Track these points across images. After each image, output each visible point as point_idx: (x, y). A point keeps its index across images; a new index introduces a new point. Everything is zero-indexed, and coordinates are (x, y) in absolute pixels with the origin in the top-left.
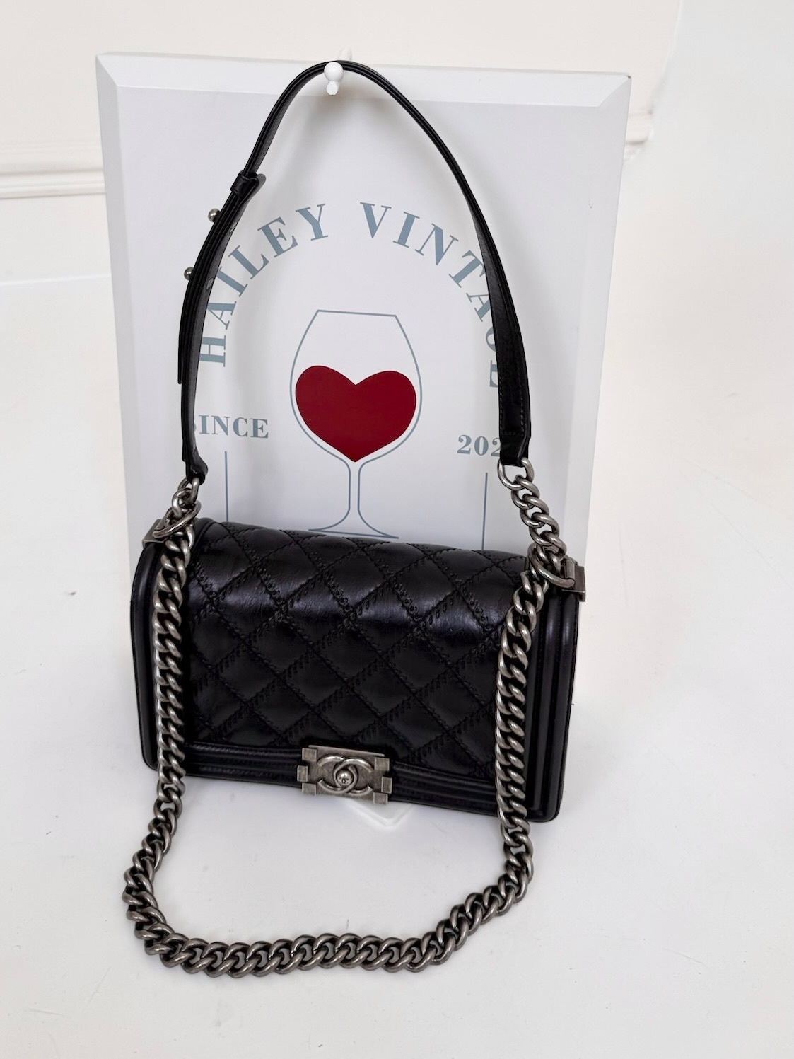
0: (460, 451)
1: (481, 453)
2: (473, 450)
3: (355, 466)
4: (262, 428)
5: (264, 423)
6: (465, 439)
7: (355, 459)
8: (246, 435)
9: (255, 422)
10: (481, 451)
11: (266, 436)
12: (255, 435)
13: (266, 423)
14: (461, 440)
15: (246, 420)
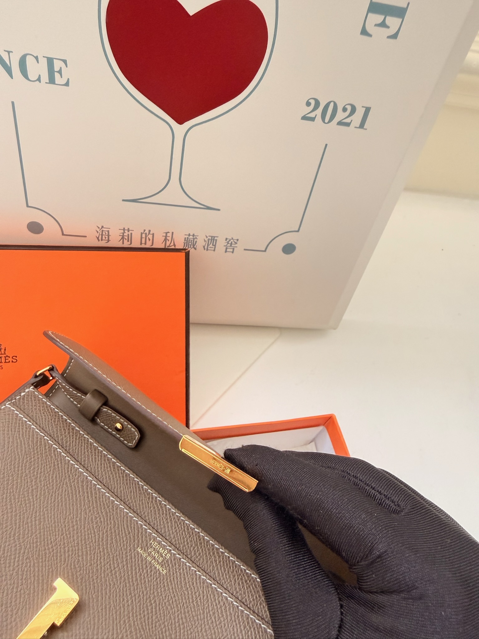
0: (304, 118)
1: (327, 120)
2: (319, 118)
3: (180, 129)
4: (60, 72)
5: (62, 64)
6: (313, 102)
7: (180, 121)
8: (39, 79)
9: (50, 62)
10: (327, 119)
11: (67, 84)
12: (52, 80)
13: (67, 67)
14: (308, 104)
15: (37, 58)
